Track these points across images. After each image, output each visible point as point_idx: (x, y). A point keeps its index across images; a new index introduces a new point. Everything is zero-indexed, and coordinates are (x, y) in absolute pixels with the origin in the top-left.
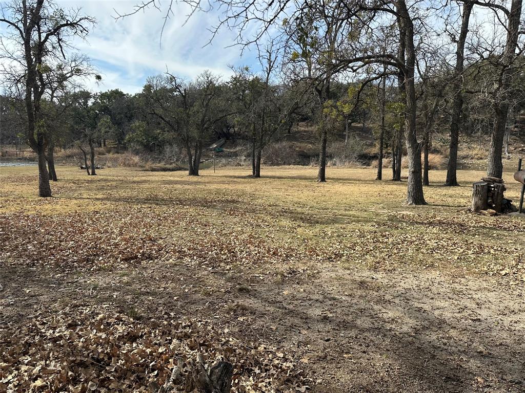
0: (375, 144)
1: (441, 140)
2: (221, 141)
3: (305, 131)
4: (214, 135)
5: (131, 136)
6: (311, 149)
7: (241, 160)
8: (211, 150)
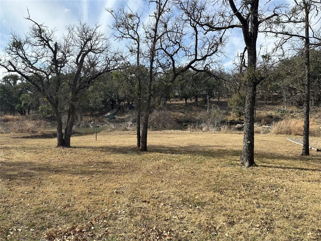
0: (230, 114)
1: (279, 110)
2: (114, 111)
3: (176, 104)
4: (110, 106)
5: (43, 107)
6: (182, 116)
7: (128, 125)
8: (106, 117)
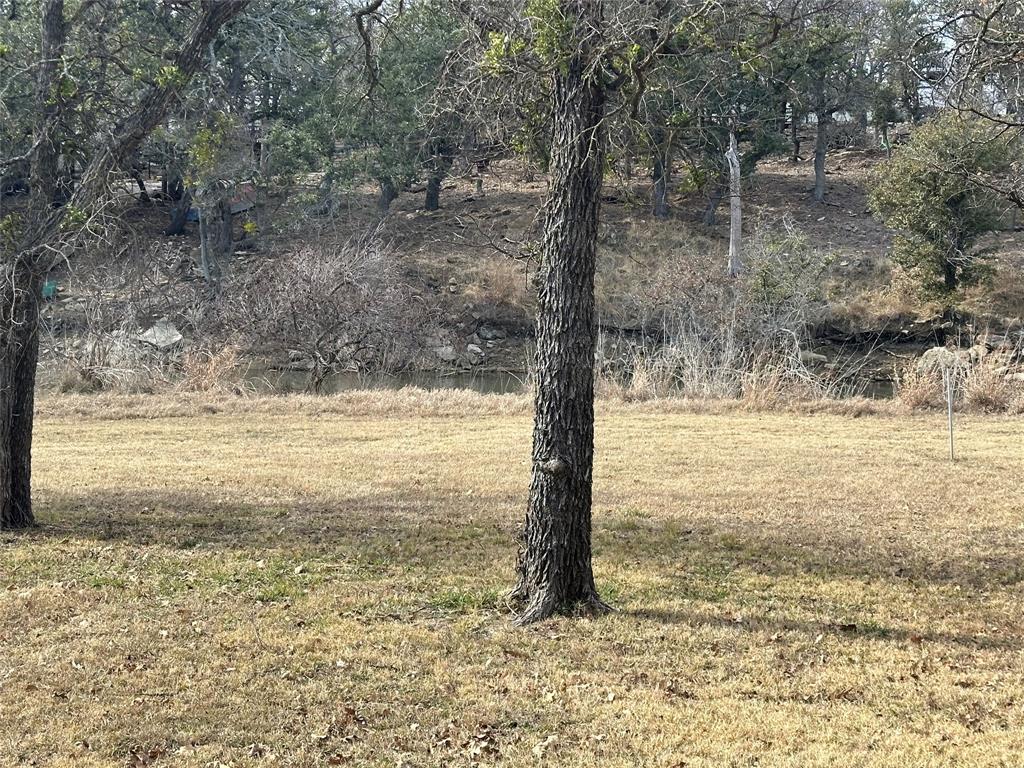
0: (884, 271)
